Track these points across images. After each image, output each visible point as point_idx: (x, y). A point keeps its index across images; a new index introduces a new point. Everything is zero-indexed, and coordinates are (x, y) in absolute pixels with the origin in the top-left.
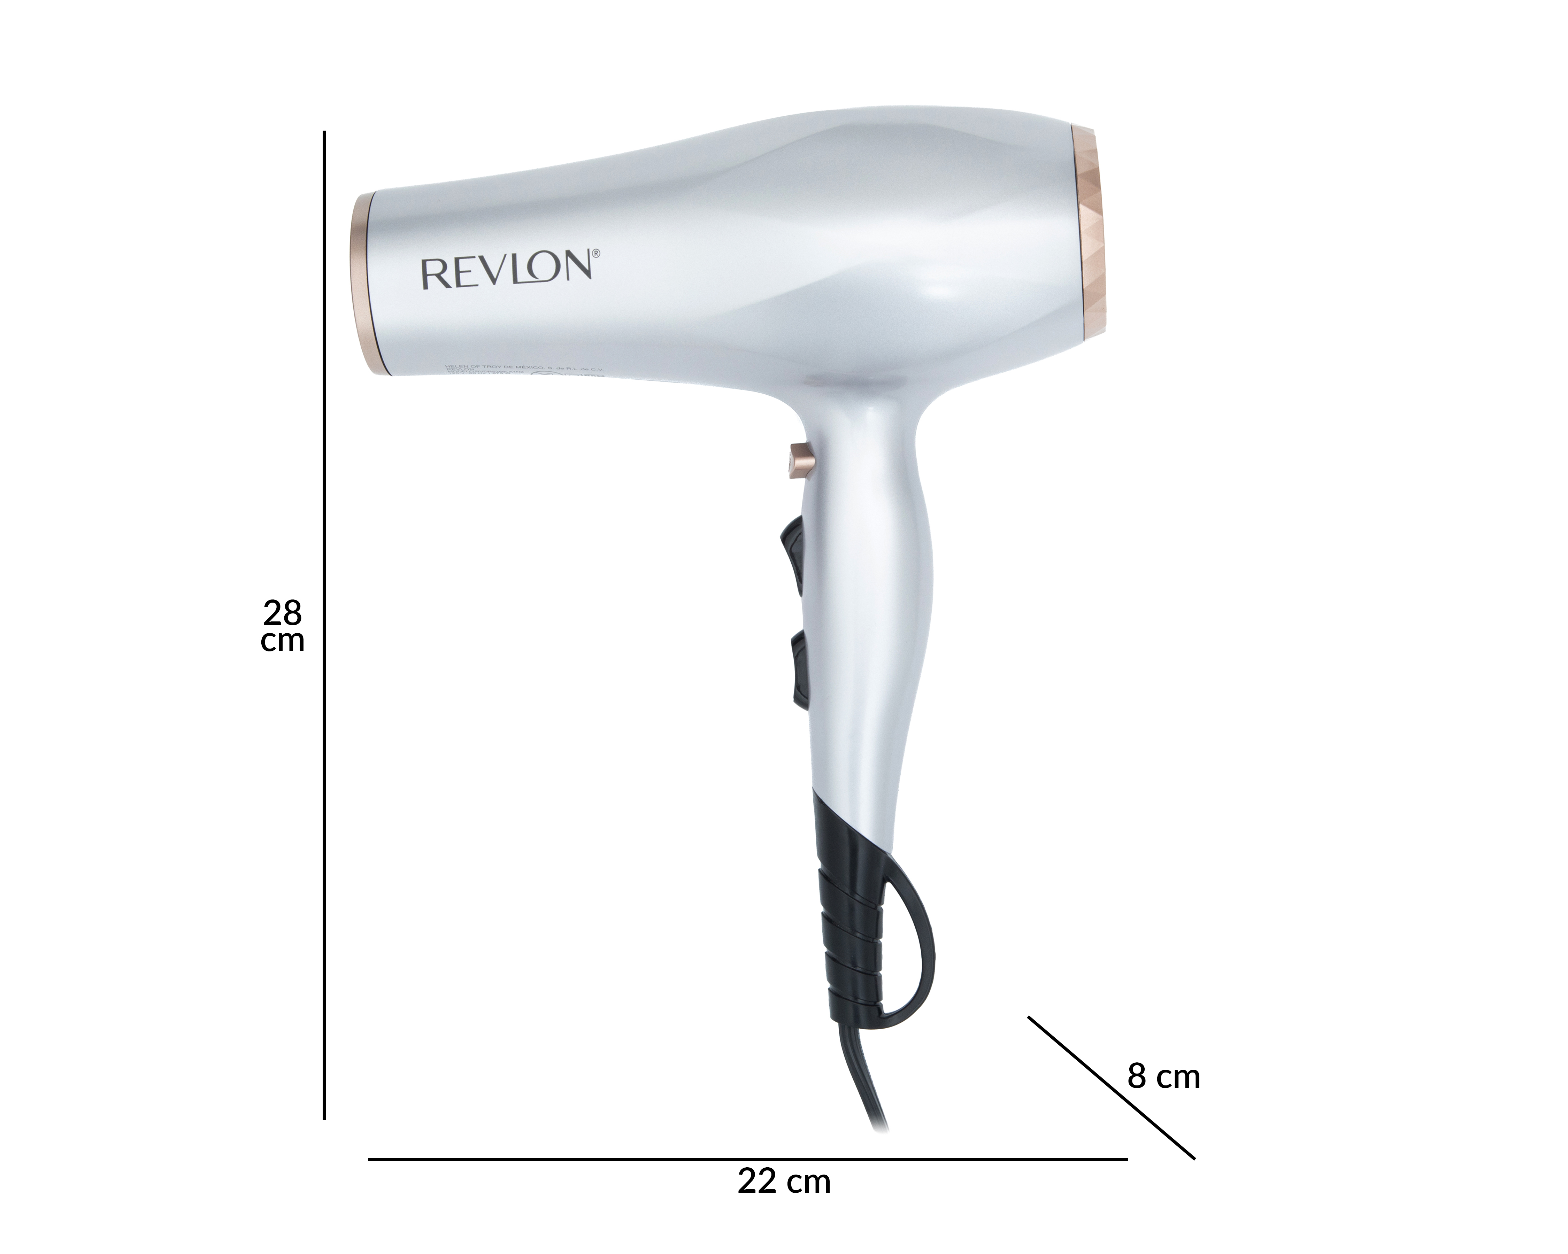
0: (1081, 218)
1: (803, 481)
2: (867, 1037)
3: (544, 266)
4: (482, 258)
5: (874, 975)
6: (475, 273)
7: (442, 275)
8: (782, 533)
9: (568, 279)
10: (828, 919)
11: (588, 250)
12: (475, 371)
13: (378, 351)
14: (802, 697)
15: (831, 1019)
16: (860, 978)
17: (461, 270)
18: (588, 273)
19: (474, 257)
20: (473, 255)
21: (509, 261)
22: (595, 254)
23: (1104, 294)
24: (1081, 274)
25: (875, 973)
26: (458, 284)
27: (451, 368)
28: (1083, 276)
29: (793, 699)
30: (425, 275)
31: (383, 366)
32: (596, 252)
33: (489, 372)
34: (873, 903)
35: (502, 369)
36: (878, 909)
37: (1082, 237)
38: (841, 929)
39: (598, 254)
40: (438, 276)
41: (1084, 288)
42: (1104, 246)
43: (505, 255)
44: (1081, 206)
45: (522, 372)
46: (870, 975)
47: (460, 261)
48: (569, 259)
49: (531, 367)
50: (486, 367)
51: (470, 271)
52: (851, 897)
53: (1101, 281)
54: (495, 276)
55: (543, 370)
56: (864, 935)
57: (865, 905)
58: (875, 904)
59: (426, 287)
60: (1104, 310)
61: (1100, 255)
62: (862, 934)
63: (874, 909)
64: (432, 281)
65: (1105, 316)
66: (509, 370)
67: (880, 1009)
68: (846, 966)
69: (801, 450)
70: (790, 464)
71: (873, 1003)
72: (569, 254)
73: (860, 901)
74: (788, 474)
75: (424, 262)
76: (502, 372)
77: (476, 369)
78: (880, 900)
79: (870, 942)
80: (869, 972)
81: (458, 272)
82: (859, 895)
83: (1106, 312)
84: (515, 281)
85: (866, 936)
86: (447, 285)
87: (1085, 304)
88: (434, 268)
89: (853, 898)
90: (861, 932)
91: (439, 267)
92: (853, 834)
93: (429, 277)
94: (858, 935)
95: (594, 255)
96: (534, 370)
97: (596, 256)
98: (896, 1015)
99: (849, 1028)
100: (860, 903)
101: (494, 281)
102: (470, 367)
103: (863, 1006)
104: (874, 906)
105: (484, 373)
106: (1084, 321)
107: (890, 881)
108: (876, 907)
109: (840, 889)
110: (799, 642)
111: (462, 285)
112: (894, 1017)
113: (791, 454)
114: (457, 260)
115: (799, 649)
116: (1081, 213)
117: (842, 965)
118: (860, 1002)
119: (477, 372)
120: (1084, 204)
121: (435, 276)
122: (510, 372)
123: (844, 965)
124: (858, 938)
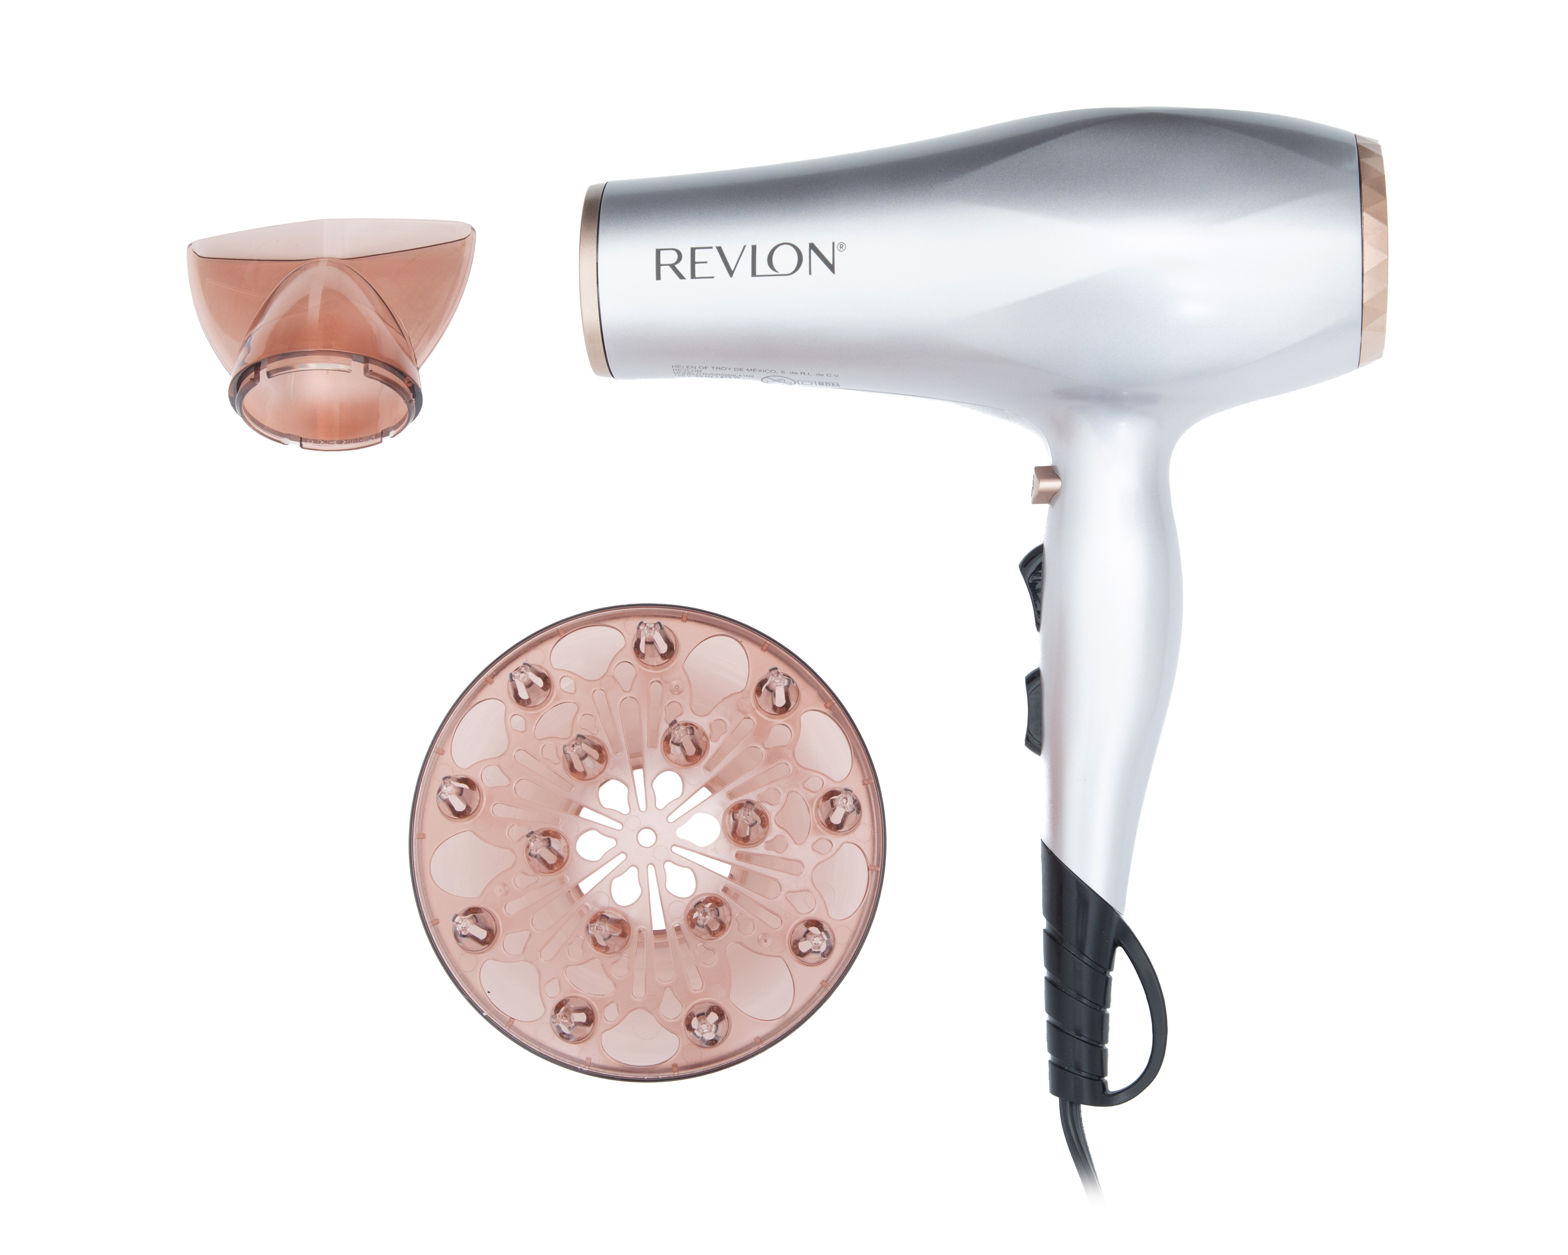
0: (1364, 227)
1: (1046, 506)
2: (1089, 1113)
3: (785, 259)
4: (720, 249)
5: (1100, 1047)
6: (711, 263)
7: (676, 266)
8: (1021, 562)
9: (810, 274)
10: (1051, 984)
11: (833, 243)
12: (702, 373)
13: (602, 345)
14: (1034, 741)
15: (1050, 1094)
16: (1084, 1047)
17: (696, 261)
18: (831, 267)
19: (711, 248)
20: (711, 246)
21: (748, 252)
22: (841, 247)
23: (1384, 311)
24: (1361, 286)
25: (1100, 1045)
26: (693, 276)
27: (677, 368)
28: (1364, 289)
29: (1024, 742)
30: (658, 265)
31: (606, 363)
32: (842, 245)
33: (717, 375)
34: (1102, 967)
35: (732, 372)
36: (1107, 975)
37: (1365, 247)
38: (1066, 993)
39: (844, 248)
40: (673, 266)
41: (1364, 302)
42: (1388, 258)
43: (745, 247)
44: (1364, 214)
45: (753, 376)
46: (1096, 1046)
47: (697, 251)
48: (812, 252)
49: (762, 371)
50: (715, 368)
51: (706, 262)
52: (1078, 958)
53: (1382, 296)
54: (732, 269)
55: (775, 374)
56: (1091, 1001)
57: (1094, 969)
58: (1105, 969)
59: (658, 277)
60: (1383, 329)
61: (1382, 269)
62: (1089, 1000)
63: (1103, 974)
64: (666, 271)
65: (1384, 337)
66: (738, 373)
67: (1104, 1086)
68: (1070, 1035)
69: (1047, 472)
70: (1033, 488)
71: (1097, 1078)
72: (812, 247)
73: (1090, 965)
74: (1030, 499)
75: (658, 252)
76: (730, 376)
77: (704, 371)
78: (1110, 966)
79: (1097, 1010)
80: (1095, 1043)
81: (693, 263)
82: (1087, 957)
83: (1385, 332)
84: (754, 274)
85: (1093, 1003)
86: (681, 277)
87: (1363, 321)
88: (668, 257)
89: (1081, 960)
90: (1088, 999)
91: (672, 257)
92: (1082, 889)
93: (662, 267)
94: (1085, 1001)
95: (839, 249)
96: (766, 375)
97: (842, 250)
98: (1123, 1093)
99: (1071, 1103)
100: (1089, 966)
101: (731, 273)
102: (697, 368)
103: (1087, 1080)
104: (1103, 971)
105: (711, 377)
106: (1361, 340)
107: (1121, 945)
108: (1105, 973)
109: (1067, 950)
110: (1033, 679)
111: (696, 276)
112: (1120, 1094)
113: (1035, 476)
114: (693, 250)
115: (1034, 686)
116: (1365, 222)
117: (1066, 1033)
118: (1084, 1075)
119: (705, 375)
120: (1368, 213)
121: (669, 266)
122: (739, 377)
123: (1068, 1034)
124: (1085, 1004)
